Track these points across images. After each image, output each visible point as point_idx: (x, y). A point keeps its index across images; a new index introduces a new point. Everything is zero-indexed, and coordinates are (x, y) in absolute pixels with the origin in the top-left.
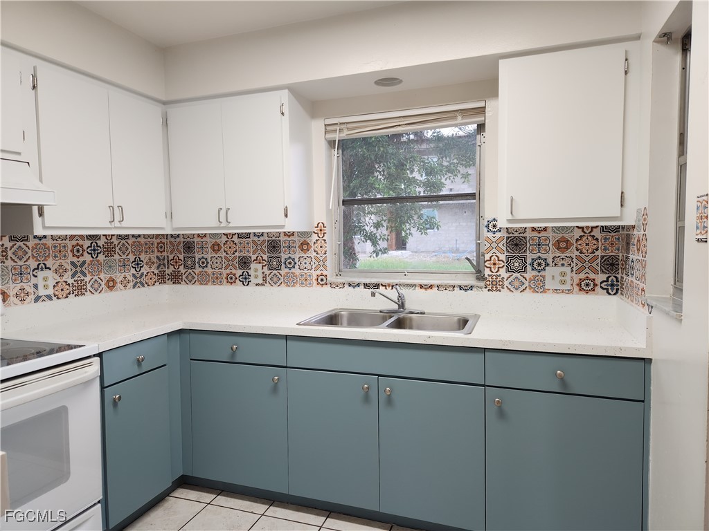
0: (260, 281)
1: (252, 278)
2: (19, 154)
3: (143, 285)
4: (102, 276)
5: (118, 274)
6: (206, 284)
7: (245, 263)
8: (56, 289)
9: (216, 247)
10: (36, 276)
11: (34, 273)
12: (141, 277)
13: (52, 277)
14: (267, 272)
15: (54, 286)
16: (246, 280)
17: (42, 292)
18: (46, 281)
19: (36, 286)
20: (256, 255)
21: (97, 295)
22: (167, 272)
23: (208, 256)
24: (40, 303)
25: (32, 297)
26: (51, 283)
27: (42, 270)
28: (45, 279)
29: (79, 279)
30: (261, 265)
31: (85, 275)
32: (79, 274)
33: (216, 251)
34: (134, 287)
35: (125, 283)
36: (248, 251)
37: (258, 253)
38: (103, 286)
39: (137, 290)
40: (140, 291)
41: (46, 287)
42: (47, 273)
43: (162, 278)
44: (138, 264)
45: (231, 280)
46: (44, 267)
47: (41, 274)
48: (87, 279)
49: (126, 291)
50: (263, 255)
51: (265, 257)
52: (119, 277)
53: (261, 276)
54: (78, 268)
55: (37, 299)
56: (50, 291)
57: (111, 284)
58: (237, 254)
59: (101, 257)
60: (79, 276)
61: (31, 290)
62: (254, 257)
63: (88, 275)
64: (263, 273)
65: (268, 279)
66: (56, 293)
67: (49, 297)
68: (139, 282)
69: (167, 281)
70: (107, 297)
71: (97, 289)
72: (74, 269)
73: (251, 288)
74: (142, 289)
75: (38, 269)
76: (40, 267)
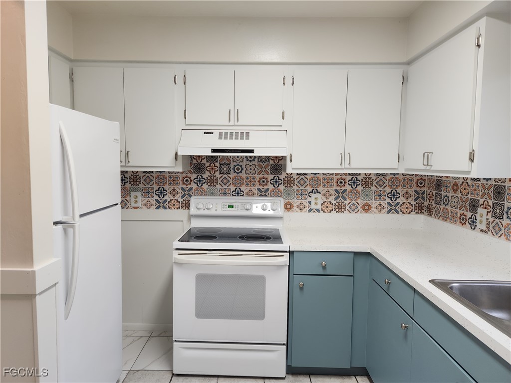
0: (484, 228)
1: (478, 224)
2: (281, 126)
3: (398, 212)
4: (359, 201)
5: (373, 201)
6: (446, 220)
7: (474, 206)
8: (323, 206)
9: (455, 188)
10: (311, 197)
11: (310, 194)
12: (396, 206)
13: (320, 198)
14: (491, 220)
15: (322, 204)
16: (473, 224)
17: (313, 206)
18: (317, 200)
19: (310, 203)
20: (483, 200)
21: (353, 214)
22: (425, 204)
23: (450, 195)
24: (311, 213)
25: (307, 209)
26: (320, 202)
27: (315, 193)
28: (316, 199)
29: (340, 201)
30: (486, 210)
31: (345, 199)
32: (341, 198)
33: (455, 191)
34: (388, 212)
35: (380, 209)
36: (478, 195)
37: (485, 197)
38: (359, 208)
39: (390, 215)
40: (393, 217)
41: (316, 204)
42: (317, 195)
43: (419, 209)
44: (394, 195)
45: (463, 221)
46: (316, 191)
47: (313, 195)
48: (347, 202)
49: (379, 215)
50: (489, 201)
51: (491, 203)
52: (374, 203)
53: (485, 222)
54: (340, 194)
55: (310, 210)
56: (319, 207)
57: (367, 208)
58: (469, 196)
59: (360, 188)
60: (340, 200)
61: (307, 205)
62: (481, 202)
63: (347, 199)
64: (487, 219)
65: (491, 226)
66: (323, 208)
67: (318, 211)
68: (393, 209)
69: (424, 212)
70: (362, 216)
71: (354, 209)
72: (337, 195)
73: (476, 234)
74: (396, 215)
75: (312, 192)
76: (314, 191)
